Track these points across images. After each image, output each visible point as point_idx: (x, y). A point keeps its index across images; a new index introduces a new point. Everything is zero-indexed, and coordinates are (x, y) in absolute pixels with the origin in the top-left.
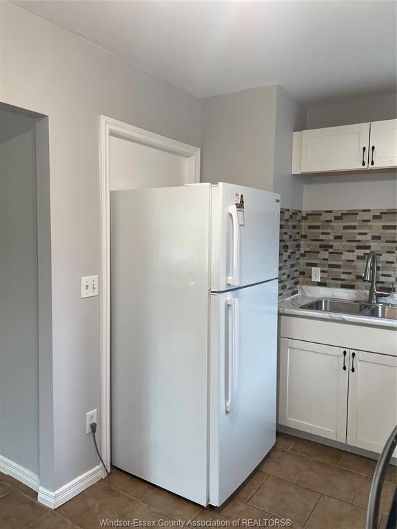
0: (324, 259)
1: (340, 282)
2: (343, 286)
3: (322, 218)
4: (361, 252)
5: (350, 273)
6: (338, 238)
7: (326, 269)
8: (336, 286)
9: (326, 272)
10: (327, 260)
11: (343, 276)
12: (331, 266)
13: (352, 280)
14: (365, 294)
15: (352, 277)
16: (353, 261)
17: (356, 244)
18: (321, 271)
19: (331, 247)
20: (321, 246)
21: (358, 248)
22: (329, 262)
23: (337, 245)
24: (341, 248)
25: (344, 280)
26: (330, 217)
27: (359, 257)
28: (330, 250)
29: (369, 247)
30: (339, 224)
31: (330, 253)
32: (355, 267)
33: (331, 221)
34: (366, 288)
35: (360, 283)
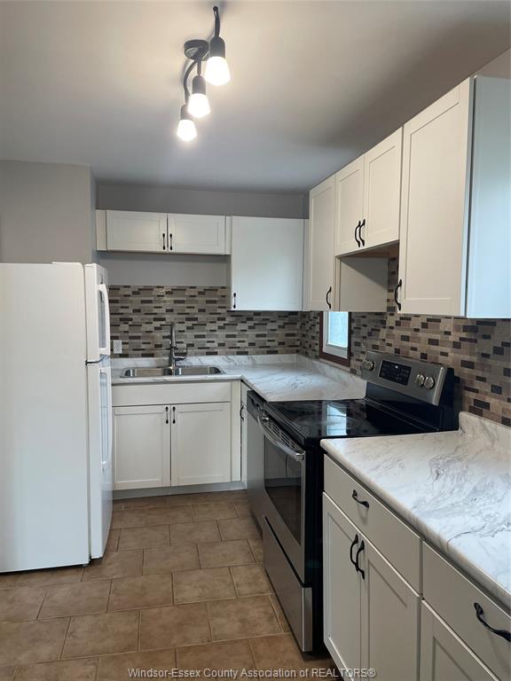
0: (125, 332)
1: (141, 352)
2: (143, 356)
3: (120, 292)
4: (157, 324)
5: (149, 343)
6: (136, 311)
7: (127, 341)
8: (137, 356)
9: (127, 343)
10: (127, 332)
11: (143, 346)
12: (131, 338)
13: (152, 349)
14: (164, 360)
15: (152, 346)
16: (151, 332)
17: (153, 316)
18: (123, 343)
19: (131, 320)
20: (121, 320)
21: (155, 320)
22: (130, 334)
23: (136, 318)
24: (140, 321)
25: (144, 349)
26: (129, 292)
27: (156, 328)
28: (130, 323)
29: (164, 319)
30: (137, 299)
31: (130, 325)
32: (153, 337)
33: (129, 296)
34: (164, 355)
35: (157, 351)
